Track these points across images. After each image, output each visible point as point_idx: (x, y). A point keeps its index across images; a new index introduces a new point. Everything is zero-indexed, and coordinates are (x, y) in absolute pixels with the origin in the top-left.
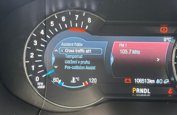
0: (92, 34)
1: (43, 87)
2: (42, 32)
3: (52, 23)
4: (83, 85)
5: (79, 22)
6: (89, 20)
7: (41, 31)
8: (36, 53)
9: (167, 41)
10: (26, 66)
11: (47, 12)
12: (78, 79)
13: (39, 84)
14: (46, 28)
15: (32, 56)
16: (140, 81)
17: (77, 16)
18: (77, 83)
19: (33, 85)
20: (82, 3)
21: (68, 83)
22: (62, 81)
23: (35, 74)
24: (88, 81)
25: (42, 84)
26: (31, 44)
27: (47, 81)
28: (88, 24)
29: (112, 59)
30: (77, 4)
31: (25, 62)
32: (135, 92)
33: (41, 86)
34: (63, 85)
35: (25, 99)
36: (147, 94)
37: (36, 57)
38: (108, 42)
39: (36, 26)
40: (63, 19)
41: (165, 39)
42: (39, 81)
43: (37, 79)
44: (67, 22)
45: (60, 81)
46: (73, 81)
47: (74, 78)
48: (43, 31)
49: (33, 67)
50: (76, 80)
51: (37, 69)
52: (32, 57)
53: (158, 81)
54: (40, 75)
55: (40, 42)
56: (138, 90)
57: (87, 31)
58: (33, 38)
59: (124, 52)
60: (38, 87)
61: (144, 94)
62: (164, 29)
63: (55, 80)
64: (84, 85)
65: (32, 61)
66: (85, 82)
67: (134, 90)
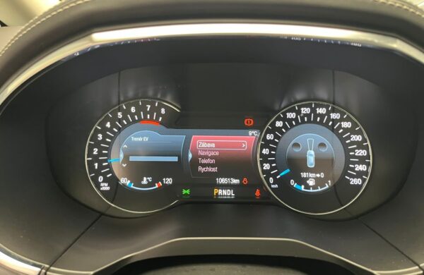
0: (167, 126)
1: (108, 188)
2: (108, 125)
3: (120, 115)
4: (155, 186)
5: (151, 113)
6: (163, 111)
7: (106, 123)
8: (101, 149)
9: (253, 135)
10: (88, 164)
11: (115, 100)
12: (150, 179)
13: (102, 185)
14: (114, 120)
15: (96, 151)
16: (223, 181)
17: (149, 106)
18: (150, 185)
19: (96, 187)
20: (156, 94)
21: (138, 184)
22: (131, 183)
23: (98, 173)
24: (162, 182)
25: (106, 184)
26: (94, 138)
27: (113, 181)
28: (162, 115)
29: (190, 156)
30: (151, 93)
31: (86, 159)
32: (217, 194)
33: (105, 187)
34: (132, 187)
36: (231, 196)
37: (100, 154)
38: (185, 136)
39: (102, 116)
40: (133, 110)
41: (251, 133)
42: (103, 182)
43: (101, 179)
44: (137, 113)
45: (129, 181)
46: (145, 182)
47: (145, 179)
48: (109, 123)
49: (96, 165)
50: (148, 180)
51: (101, 167)
52: (95, 153)
54: (104, 175)
55: (105, 136)
56: (220, 192)
57: (161, 123)
58: (97, 131)
60: (101, 189)
61: (227, 196)
62: (249, 121)
63: (123, 181)
64: (157, 186)
65: (96, 159)
66: (158, 183)
67: (216, 191)
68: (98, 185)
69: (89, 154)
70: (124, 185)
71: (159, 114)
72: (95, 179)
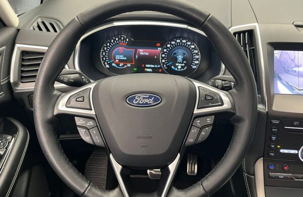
0: (129, 45)
2: (108, 44)
3: (112, 41)
5: (123, 40)
6: (127, 40)
8: (106, 53)
10: (102, 58)
11: (111, 36)
12: (123, 64)
14: (110, 43)
15: (104, 54)
16: (148, 66)
17: (122, 38)
18: (123, 66)
20: (125, 34)
21: (119, 66)
23: (105, 61)
24: (127, 65)
26: (104, 49)
27: (110, 64)
29: (137, 56)
30: (123, 33)
31: (101, 56)
33: (108, 66)
34: (116, 67)
35: (102, 71)
36: (151, 71)
37: (106, 55)
38: (135, 49)
39: (106, 41)
40: (117, 39)
41: (159, 49)
43: (106, 63)
46: (121, 65)
49: (104, 58)
51: (106, 59)
53: (156, 66)
55: (107, 48)
57: (126, 44)
58: (105, 46)
59: (142, 54)
60: (106, 67)
62: (158, 45)
63: (113, 64)
64: (125, 67)
65: (104, 56)
67: (146, 69)
68: (105, 65)
69: (102, 55)
70: (114, 66)
71: (126, 41)
72: (104, 63)
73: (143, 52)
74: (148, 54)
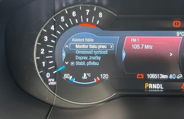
0: (103, 29)
1: (55, 83)
2: (53, 28)
3: (63, 19)
5: (90, 17)
6: (101, 15)
8: (47, 49)
9: (180, 35)
10: (37, 62)
12: (89, 75)
13: (50, 80)
14: (57, 23)
15: (43, 51)
16: (153, 76)
17: (88, 11)
18: (89, 79)
19: (44, 81)
22: (73, 78)
23: (46, 70)
24: (100, 77)
25: (53, 80)
26: (41, 40)
27: (58, 77)
28: (99, 19)
29: (124, 55)
31: (35, 58)
32: (148, 87)
33: (52, 82)
34: (74, 81)
36: (160, 89)
38: (119, 37)
39: (46, 21)
40: (74, 14)
41: (178, 33)
42: (50, 78)
43: (48, 75)
44: (78, 17)
45: (71, 77)
46: (85, 77)
47: (85, 74)
48: (53, 26)
49: (44, 63)
50: (87, 76)
51: (48, 65)
52: (42, 53)
53: (171, 77)
54: (51, 71)
55: (50, 38)
56: (151, 86)
57: (98, 26)
58: (43, 34)
59: (137, 47)
60: (49, 84)
61: (157, 89)
62: (176, 23)
63: (66, 76)
64: (95, 81)
66: (96, 78)
67: (146, 85)
68: (47, 81)
69: (38, 54)
70: (68, 79)
71: (97, 18)
73: (140, 43)
74: (151, 47)
